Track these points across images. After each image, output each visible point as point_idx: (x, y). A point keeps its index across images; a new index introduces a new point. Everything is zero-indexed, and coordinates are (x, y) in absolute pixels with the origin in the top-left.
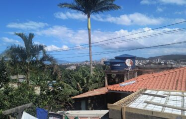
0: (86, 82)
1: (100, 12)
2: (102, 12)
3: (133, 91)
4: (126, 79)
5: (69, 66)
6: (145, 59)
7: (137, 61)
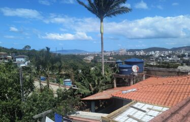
0: (97, 84)
1: (112, 16)
2: (115, 15)
3: (132, 99)
4: (132, 83)
5: (87, 56)
6: (167, 50)
7: (158, 52)
